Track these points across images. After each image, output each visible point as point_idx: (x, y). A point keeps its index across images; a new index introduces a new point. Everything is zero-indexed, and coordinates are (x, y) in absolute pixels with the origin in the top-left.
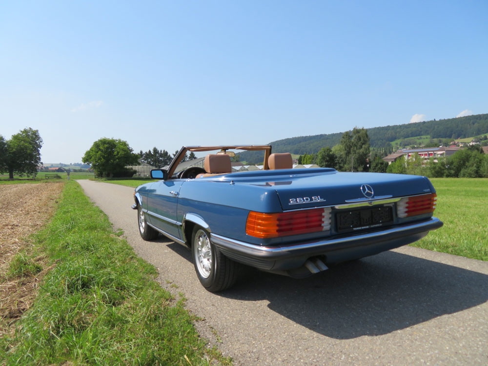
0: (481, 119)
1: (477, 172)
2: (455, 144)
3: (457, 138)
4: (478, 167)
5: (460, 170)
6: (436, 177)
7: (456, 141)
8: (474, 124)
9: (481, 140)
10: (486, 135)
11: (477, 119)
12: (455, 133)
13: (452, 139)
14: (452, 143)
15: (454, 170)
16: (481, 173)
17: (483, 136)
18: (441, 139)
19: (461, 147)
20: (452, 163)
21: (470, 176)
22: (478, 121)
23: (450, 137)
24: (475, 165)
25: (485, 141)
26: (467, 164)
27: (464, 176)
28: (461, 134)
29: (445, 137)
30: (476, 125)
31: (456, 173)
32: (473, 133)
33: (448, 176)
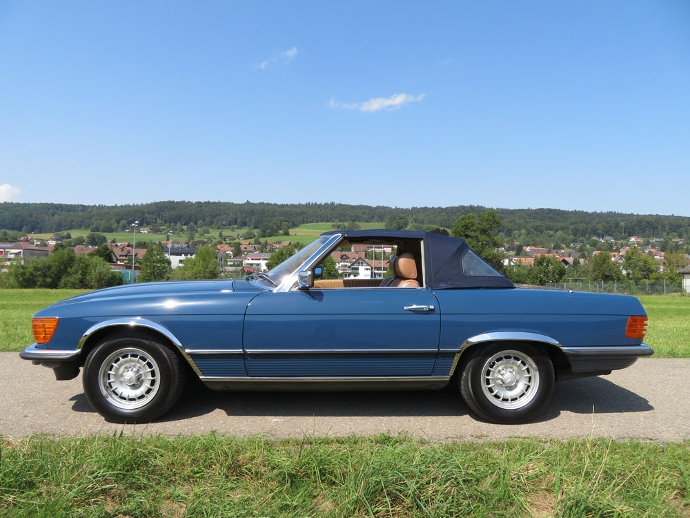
0: (62, 210)
1: (81, 281)
2: (27, 240)
3: (30, 232)
4: (84, 274)
5: (60, 278)
6: (26, 287)
7: (30, 236)
8: (53, 215)
9: (63, 238)
10: (69, 231)
11: (58, 209)
12: (27, 225)
13: (22, 233)
14: (22, 238)
15: (51, 277)
16: (86, 283)
17: (65, 233)
18: (6, 231)
19: (37, 245)
20: (49, 268)
21: (74, 286)
22: (59, 212)
23: (20, 229)
24: (80, 271)
25: (69, 240)
26: (69, 270)
27: (65, 286)
28: (36, 227)
29: (13, 229)
30: (56, 217)
31: (53, 281)
32: (52, 228)
33: (41, 286)
